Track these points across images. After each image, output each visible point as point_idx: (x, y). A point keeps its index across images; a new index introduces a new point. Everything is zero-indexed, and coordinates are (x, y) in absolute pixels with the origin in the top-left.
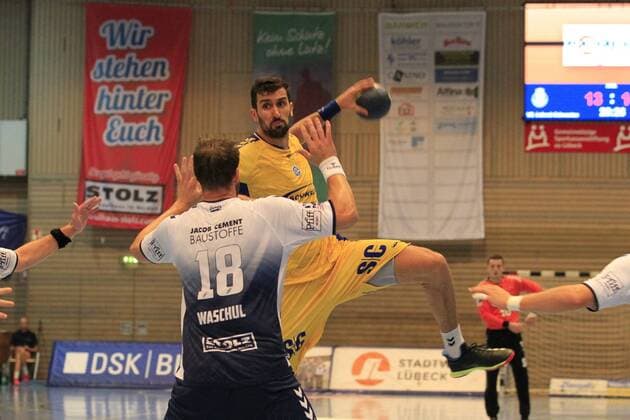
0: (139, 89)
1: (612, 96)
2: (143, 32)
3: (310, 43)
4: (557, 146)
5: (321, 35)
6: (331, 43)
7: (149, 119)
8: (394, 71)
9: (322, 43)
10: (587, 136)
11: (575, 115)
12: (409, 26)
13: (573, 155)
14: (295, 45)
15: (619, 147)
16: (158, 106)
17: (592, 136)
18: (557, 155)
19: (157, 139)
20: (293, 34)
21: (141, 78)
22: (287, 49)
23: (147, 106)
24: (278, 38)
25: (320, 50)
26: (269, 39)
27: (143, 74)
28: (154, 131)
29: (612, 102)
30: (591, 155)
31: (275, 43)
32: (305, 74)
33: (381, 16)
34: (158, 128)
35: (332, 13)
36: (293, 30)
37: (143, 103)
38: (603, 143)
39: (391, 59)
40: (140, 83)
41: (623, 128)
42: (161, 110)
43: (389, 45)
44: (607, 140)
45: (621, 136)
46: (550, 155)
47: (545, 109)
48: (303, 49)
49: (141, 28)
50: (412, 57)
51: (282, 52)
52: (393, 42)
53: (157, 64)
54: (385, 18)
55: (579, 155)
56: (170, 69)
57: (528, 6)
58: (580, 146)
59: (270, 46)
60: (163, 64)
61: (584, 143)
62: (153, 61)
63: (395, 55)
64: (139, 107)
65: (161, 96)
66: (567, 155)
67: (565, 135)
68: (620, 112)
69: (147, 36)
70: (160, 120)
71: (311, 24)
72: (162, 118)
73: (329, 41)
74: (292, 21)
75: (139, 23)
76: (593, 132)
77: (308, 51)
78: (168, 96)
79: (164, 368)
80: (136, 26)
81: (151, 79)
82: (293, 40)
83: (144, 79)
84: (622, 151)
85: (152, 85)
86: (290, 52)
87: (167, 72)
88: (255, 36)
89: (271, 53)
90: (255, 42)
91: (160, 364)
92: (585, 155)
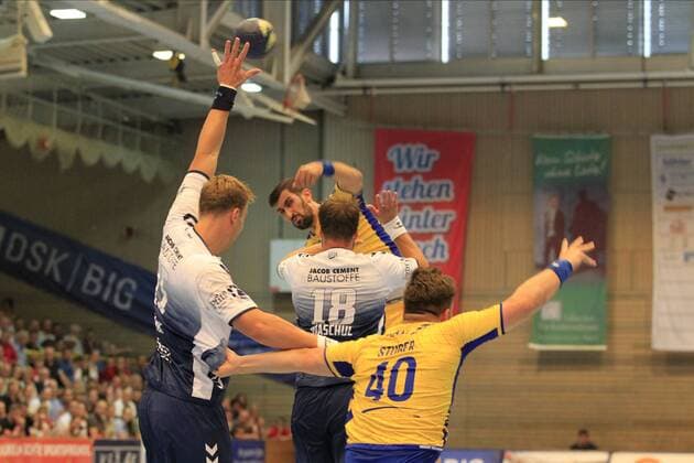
0: (425, 209)
2: (429, 157)
3: (587, 165)
5: (597, 157)
6: (606, 165)
7: (435, 238)
8: (666, 190)
9: (598, 164)
12: (681, 147)
14: (572, 167)
16: (443, 225)
19: (442, 256)
20: (570, 156)
21: (427, 200)
22: (564, 170)
23: (433, 225)
24: (556, 161)
25: (595, 171)
27: (429, 195)
28: (439, 250)
31: (553, 165)
32: (582, 194)
33: (653, 137)
34: (443, 247)
35: (607, 136)
36: (570, 152)
37: (429, 223)
39: (663, 179)
40: (426, 204)
42: (445, 229)
43: (661, 166)
48: (580, 170)
49: (426, 152)
50: (683, 176)
51: (560, 174)
52: (665, 163)
53: (441, 187)
54: (658, 140)
56: (455, 191)
59: (548, 168)
60: (448, 186)
62: (438, 182)
63: (667, 176)
64: (425, 226)
65: (446, 216)
69: (432, 159)
70: (445, 239)
71: (587, 146)
72: (446, 235)
73: (604, 163)
74: (571, 144)
75: (424, 146)
77: (585, 172)
78: (452, 215)
80: (422, 150)
81: (437, 199)
82: (570, 161)
83: (432, 200)
85: (437, 206)
86: (567, 173)
87: (452, 194)
88: (534, 159)
89: (551, 174)
90: (534, 164)
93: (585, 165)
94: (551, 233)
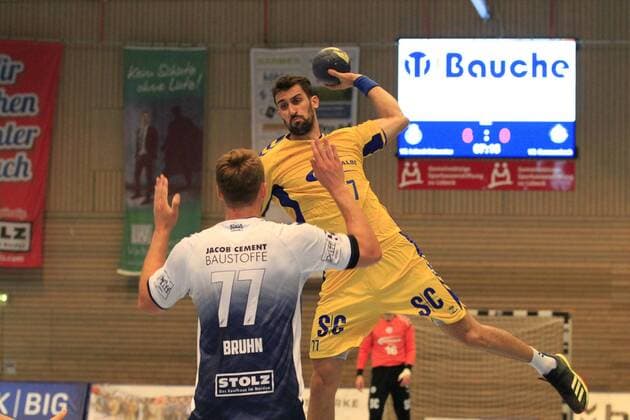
0: (8, 124)
1: (487, 132)
2: (12, 68)
3: (182, 79)
4: (431, 183)
5: (192, 71)
6: (203, 80)
7: (18, 155)
8: (266, 108)
9: (194, 78)
10: (462, 173)
11: (449, 152)
12: (282, 61)
13: (447, 192)
14: (166, 81)
15: (493, 184)
16: (27, 142)
17: (466, 173)
18: (430, 192)
19: (25, 174)
20: (164, 69)
21: (10, 114)
22: (157, 85)
23: (16, 142)
24: (149, 74)
25: (191, 86)
26: (140, 74)
27: (12, 109)
28: (22, 168)
29: (487, 139)
30: (465, 192)
31: (146, 78)
32: (176, 110)
33: (253, 51)
34: (26, 165)
35: (203, 48)
36: (165, 65)
37: (12, 140)
38: (477, 180)
39: (263, 95)
40: (10, 119)
41: (497, 165)
42: (30, 146)
43: (261, 81)
44: (481, 177)
45: (495, 173)
46: (424, 191)
47: (419, 146)
48: (174, 84)
49: (10, 63)
51: (153, 88)
52: (265, 78)
53: (26, 100)
54: (257, 53)
55: (453, 192)
56: (39, 105)
57: (401, 41)
58: (454, 183)
59: (141, 81)
60: (33, 99)
61: (457, 180)
62: (22, 96)
63: (267, 92)
64: (7, 142)
65: (30, 132)
66: (442, 192)
67: (438, 172)
68: (495, 149)
69: (16, 71)
70: (29, 157)
71: (182, 59)
72: (30, 153)
73: (200, 77)
74: (163, 57)
75: (9, 58)
76: (467, 169)
77: (179, 87)
78: (37, 131)
79: (32, 408)
80: (6, 61)
81: (19, 114)
82: (164, 75)
83: (15, 115)
84: (497, 188)
85: (21, 121)
86: (161, 87)
87: (36, 107)
88: (126, 73)
89: (143, 89)
90: (125, 78)
91: (29, 403)
92: (459, 192)
93: (180, 78)
94: (143, 151)
